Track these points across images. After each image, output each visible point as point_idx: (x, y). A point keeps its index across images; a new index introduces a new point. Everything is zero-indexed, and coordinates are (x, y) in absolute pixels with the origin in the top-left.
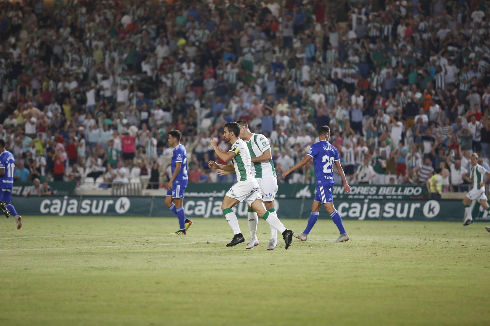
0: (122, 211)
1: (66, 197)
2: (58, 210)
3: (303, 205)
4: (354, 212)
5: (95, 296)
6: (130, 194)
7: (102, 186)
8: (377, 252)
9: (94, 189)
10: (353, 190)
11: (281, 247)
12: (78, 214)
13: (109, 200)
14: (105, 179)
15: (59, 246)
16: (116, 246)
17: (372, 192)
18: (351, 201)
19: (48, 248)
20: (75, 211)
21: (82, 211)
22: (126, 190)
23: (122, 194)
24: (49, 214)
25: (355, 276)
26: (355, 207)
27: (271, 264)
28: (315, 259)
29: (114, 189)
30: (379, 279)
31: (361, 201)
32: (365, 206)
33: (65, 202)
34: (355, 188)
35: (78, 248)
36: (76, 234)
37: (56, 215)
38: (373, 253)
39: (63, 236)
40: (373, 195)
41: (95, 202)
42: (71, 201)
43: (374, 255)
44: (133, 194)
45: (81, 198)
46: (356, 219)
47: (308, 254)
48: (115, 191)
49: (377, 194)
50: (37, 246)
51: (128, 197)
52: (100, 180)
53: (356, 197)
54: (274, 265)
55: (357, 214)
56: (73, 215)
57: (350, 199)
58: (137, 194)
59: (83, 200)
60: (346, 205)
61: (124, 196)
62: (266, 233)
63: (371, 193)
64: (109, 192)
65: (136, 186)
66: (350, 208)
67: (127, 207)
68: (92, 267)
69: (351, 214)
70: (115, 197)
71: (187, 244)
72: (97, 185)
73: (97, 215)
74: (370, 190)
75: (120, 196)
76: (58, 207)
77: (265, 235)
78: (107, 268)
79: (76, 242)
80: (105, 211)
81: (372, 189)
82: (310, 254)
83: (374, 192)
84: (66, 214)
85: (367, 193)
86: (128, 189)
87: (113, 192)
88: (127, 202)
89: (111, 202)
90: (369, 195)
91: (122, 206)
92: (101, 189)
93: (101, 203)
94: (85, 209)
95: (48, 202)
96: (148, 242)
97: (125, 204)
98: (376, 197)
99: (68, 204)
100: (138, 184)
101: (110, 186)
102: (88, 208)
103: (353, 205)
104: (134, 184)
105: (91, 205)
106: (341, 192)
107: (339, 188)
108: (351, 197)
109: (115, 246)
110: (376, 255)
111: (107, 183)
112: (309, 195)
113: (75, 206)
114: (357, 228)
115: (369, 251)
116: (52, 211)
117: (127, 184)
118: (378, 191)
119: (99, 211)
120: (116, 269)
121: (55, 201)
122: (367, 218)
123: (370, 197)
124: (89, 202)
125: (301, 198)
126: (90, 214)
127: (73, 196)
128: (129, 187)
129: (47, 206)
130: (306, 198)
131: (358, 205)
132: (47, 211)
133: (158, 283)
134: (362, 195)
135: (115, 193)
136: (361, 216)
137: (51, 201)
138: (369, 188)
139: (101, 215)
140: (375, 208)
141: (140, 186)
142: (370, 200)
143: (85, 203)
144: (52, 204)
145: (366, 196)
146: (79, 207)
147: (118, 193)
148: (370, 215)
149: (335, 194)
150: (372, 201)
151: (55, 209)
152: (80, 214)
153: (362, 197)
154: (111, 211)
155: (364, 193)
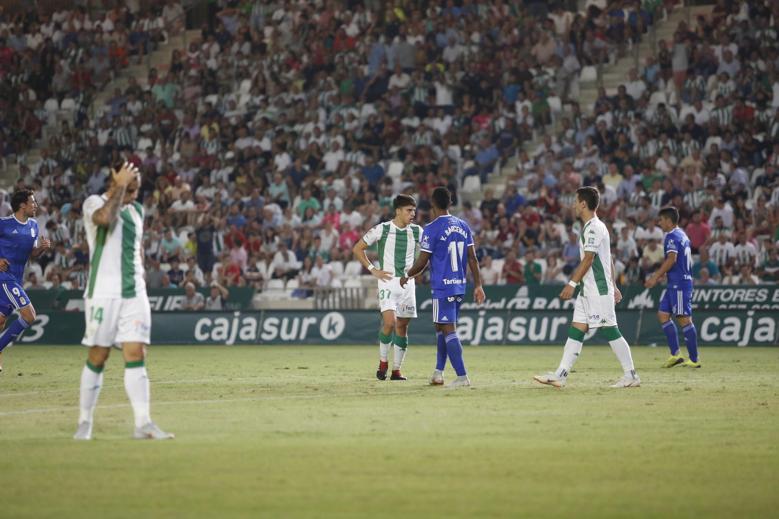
0: (331, 336)
1: (237, 314)
2: (224, 336)
3: (640, 322)
4: (730, 333)
5: (282, 482)
6: (344, 307)
7: (297, 293)
8: (768, 402)
9: (284, 299)
10: (727, 295)
11: (601, 395)
12: (259, 342)
13: (309, 317)
14: (301, 283)
15: (223, 396)
16: (320, 396)
17: (761, 298)
18: (723, 314)
19: (205, 399)
20: (252, 336)
21: (265, 337)
22: (337, 300)
23: (331, 306)
24: (210, 342)
25: (728, 444)
26: (732, 325)
27: (584, 424)
28: (659, 415)
29: (317, 298)
30: (771, 448)
31: (742, 315)
32: (749, 323)
33: (236, 322)
34: (731, 291)
35: (255, 399)
36: (253, 375)
37: (221, 343)
38: (761, 402)
39: (231, 380)
40: (761, 304)
41: (286, 321)
42: (246, 321)
43: (762, 407)
44: (349, 306)
45: (262, 314)
46: (733, 344)
47: (648, 406)
48: (319, 302)
49: (769, 301)
50: (186, 397)
51: (340, 311)
52: (293, 284)
53: (731, 306)
54: (588, 425)
55: (736, 337)
56: (250, 343)
57: (723, 309)
58: (356, 307)
59: (265, 318)
60: (716, 321)
61: (334, 310)
62: (575, 370)
63: (758, 299)
64: (308, 303)
65: (355, 292)
66: (722, 325)
67: (340, 328)
68: (278, 432)
69: (724, 337)
70: (320, 313)
71: (440, 391)
72: (289, 293)
73: (290, 343)
74: (756, 295)
75: (328, 311)
76: (225, 329)
77: (574, 373)
78: (303, 433)
79: (252, 390)
80: (303, 336)
81: (760, 293)
82: (650, 406)
83: (765, 297)
84: (238, 341)
85: (752, 300)
86: (341, 299)
87: (316, 303)
88: (339, 320)
89: (313, 320)
90: (755, 302)
91: (332, 328)
92: (296, 299)
93: (296, 321)
94: (269, 333)
95: (207, 321)
96: (374, 387)
97: (336, 324)
98: (767, 307)
99: (241, 326)
100: (358, 289)
101: (309, 293)
102: (274, 331)
103: (728, 321)
104: (352, 290)
105: (279, 327)
106: (706, 298)
107: (703, 292)
108: (724, 306)
109: (317, 396)
110: (765, 406)
111: (306, 288)
112: (650, 304)
113: (253, 329)
114: (734, 361)
115: (753, 399)
116: (215, 337)
117: (340, 290)
118: (770, 295)
119: (293, 336)
120: (318, 434)
121: (218, 321)
122: (753, 343)
123: (757, 307)
124: (275, 321)
125: (637, 309)
126: (278, 341)
127: (248, 310)
128: (343, 294)
129: (205, 329)
130: (646, 309)
131: (736, 321)
132: (206, 336)
133: (388, 458)
134: (744, 303)
135: (319, 306)
136: (741, 339)
137: (213, 320)
138: (755, 290)
139: (296, 342)
140: (766, 325)
141: (361, 292)
142: (756, 310)
143: (270, 323)
144: (214, 326)
145: (750, 305)
146: (260, 330)
147: (325, 306)
148: (758, 337)
149: (696, 303)
150: (760, 313)
151: (219, 333)
152: (261, 342)
153: (744, 307)
154: (314, 335)
155: (747, 299)
